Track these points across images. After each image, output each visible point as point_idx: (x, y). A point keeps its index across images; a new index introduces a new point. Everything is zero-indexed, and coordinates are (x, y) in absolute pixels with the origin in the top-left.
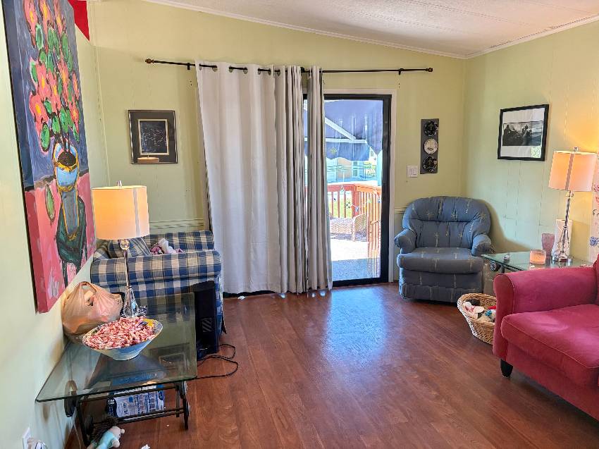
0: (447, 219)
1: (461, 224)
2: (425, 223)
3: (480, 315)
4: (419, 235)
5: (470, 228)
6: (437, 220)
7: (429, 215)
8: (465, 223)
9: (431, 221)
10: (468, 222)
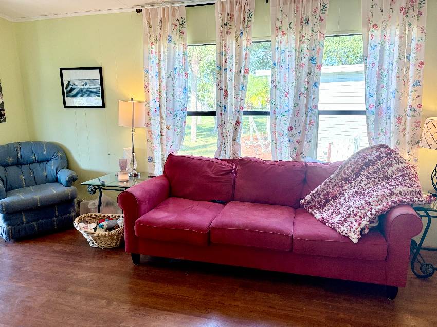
0: (27, 162)
1: (41, 164)
2: (7, 168)
3: (95, 229)
4: (5, 179)
5: (52, 166)
6: (19, 163)
7: (10, 160)
8: (45, 163)
9: (13, 164)
10: (47, 161)
